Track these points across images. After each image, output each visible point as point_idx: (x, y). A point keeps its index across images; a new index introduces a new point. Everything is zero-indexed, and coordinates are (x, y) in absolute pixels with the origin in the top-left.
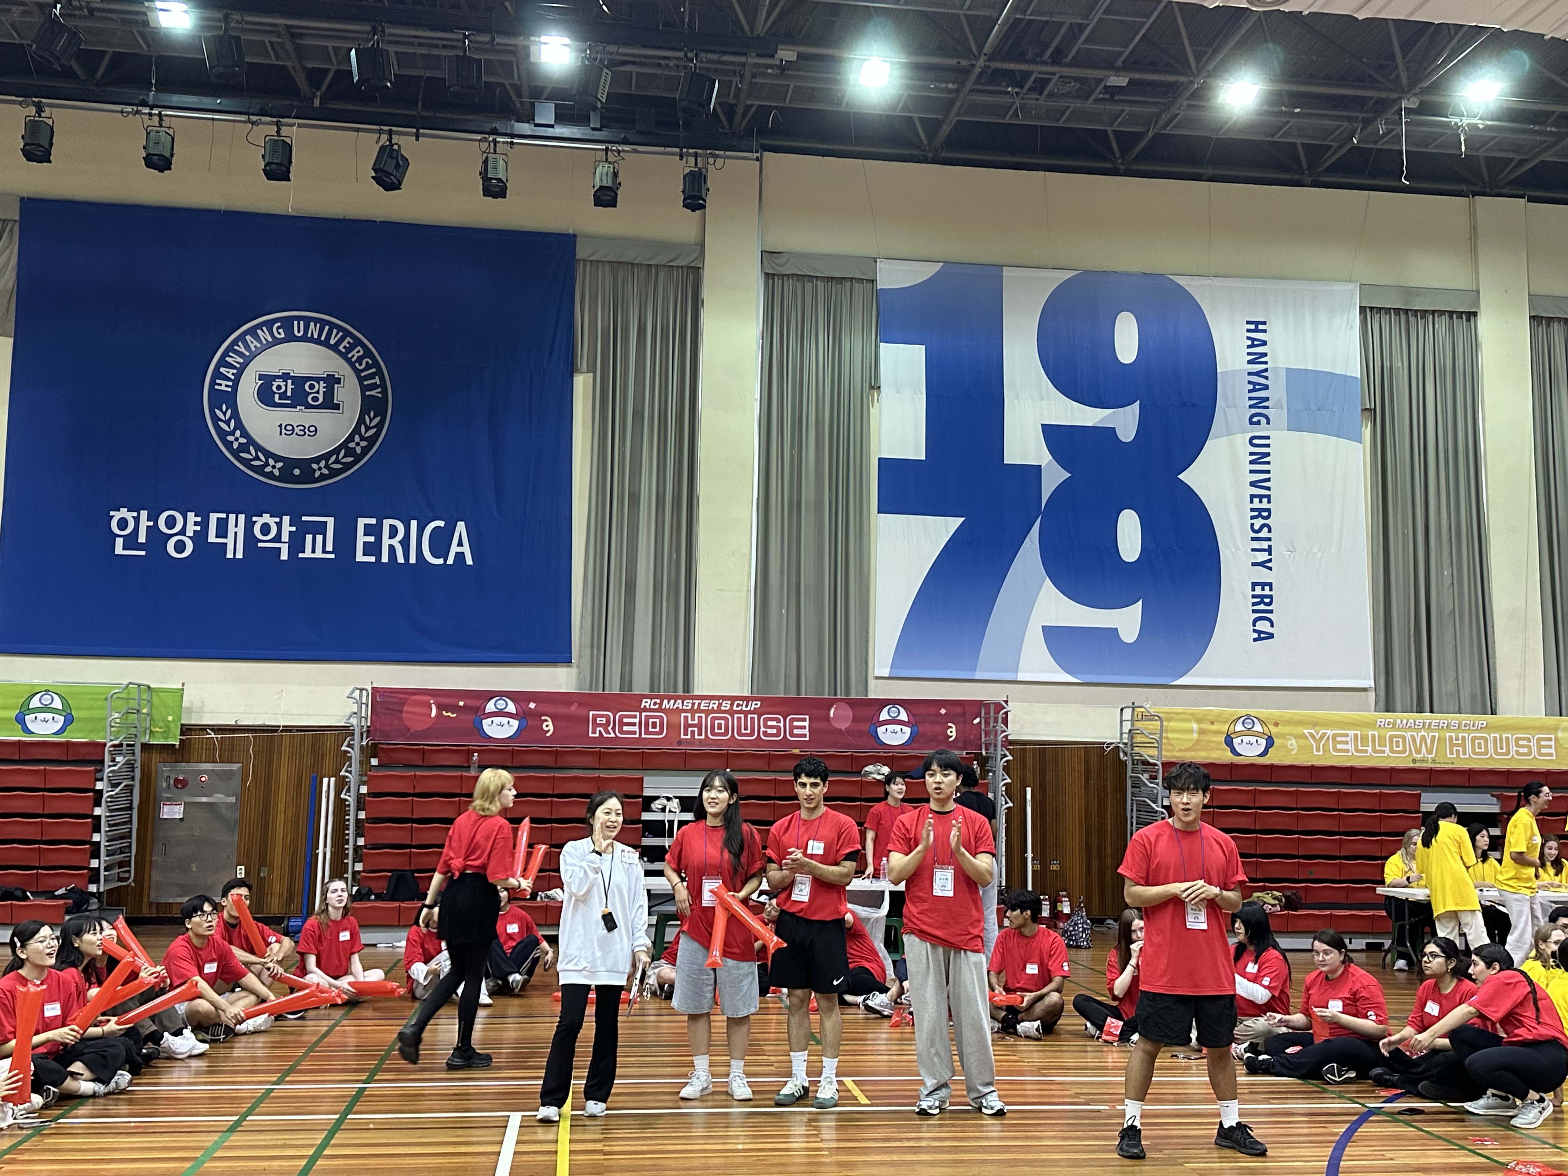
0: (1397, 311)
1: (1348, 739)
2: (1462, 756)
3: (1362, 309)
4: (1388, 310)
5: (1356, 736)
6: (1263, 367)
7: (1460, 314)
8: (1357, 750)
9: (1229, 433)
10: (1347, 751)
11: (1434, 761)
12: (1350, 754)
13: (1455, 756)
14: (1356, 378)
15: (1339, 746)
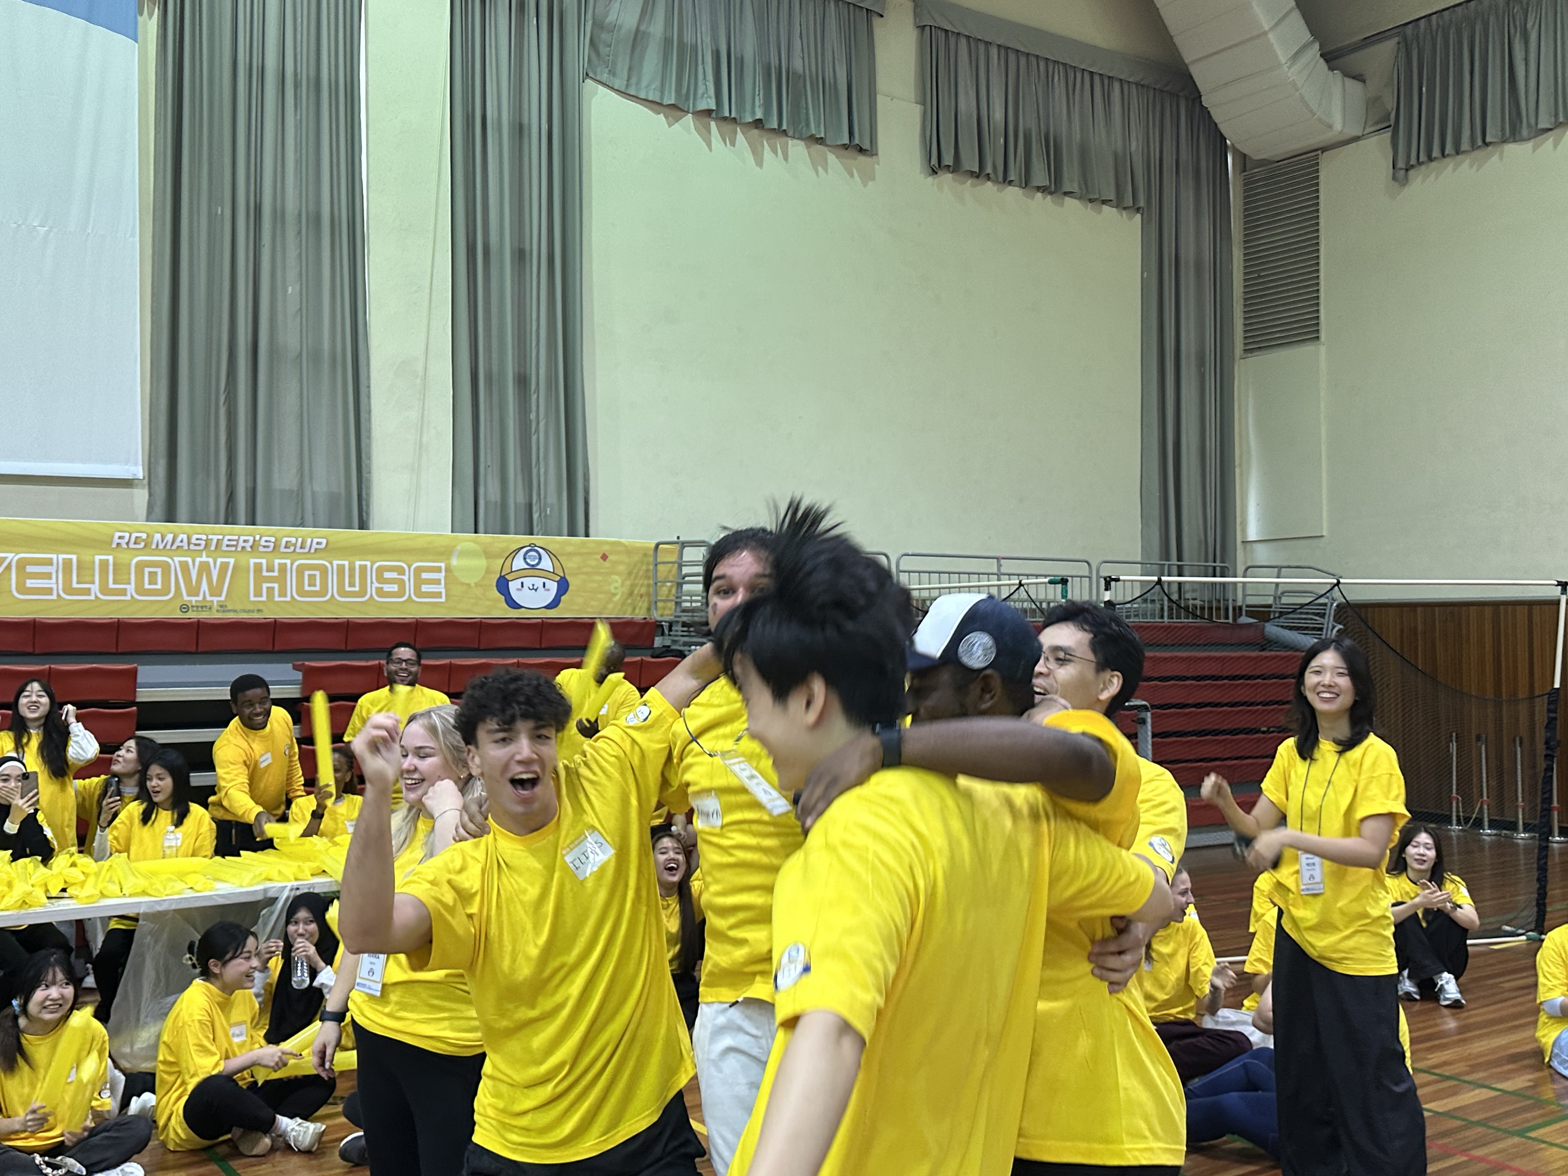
1: (52, 569)
2: (277, 599)
5: (68, 564)
8: (69, 590)
10: (49, 591)
11: (222, 607)
12: (54, 597)
13: (264, 598)
15: (30, 583)
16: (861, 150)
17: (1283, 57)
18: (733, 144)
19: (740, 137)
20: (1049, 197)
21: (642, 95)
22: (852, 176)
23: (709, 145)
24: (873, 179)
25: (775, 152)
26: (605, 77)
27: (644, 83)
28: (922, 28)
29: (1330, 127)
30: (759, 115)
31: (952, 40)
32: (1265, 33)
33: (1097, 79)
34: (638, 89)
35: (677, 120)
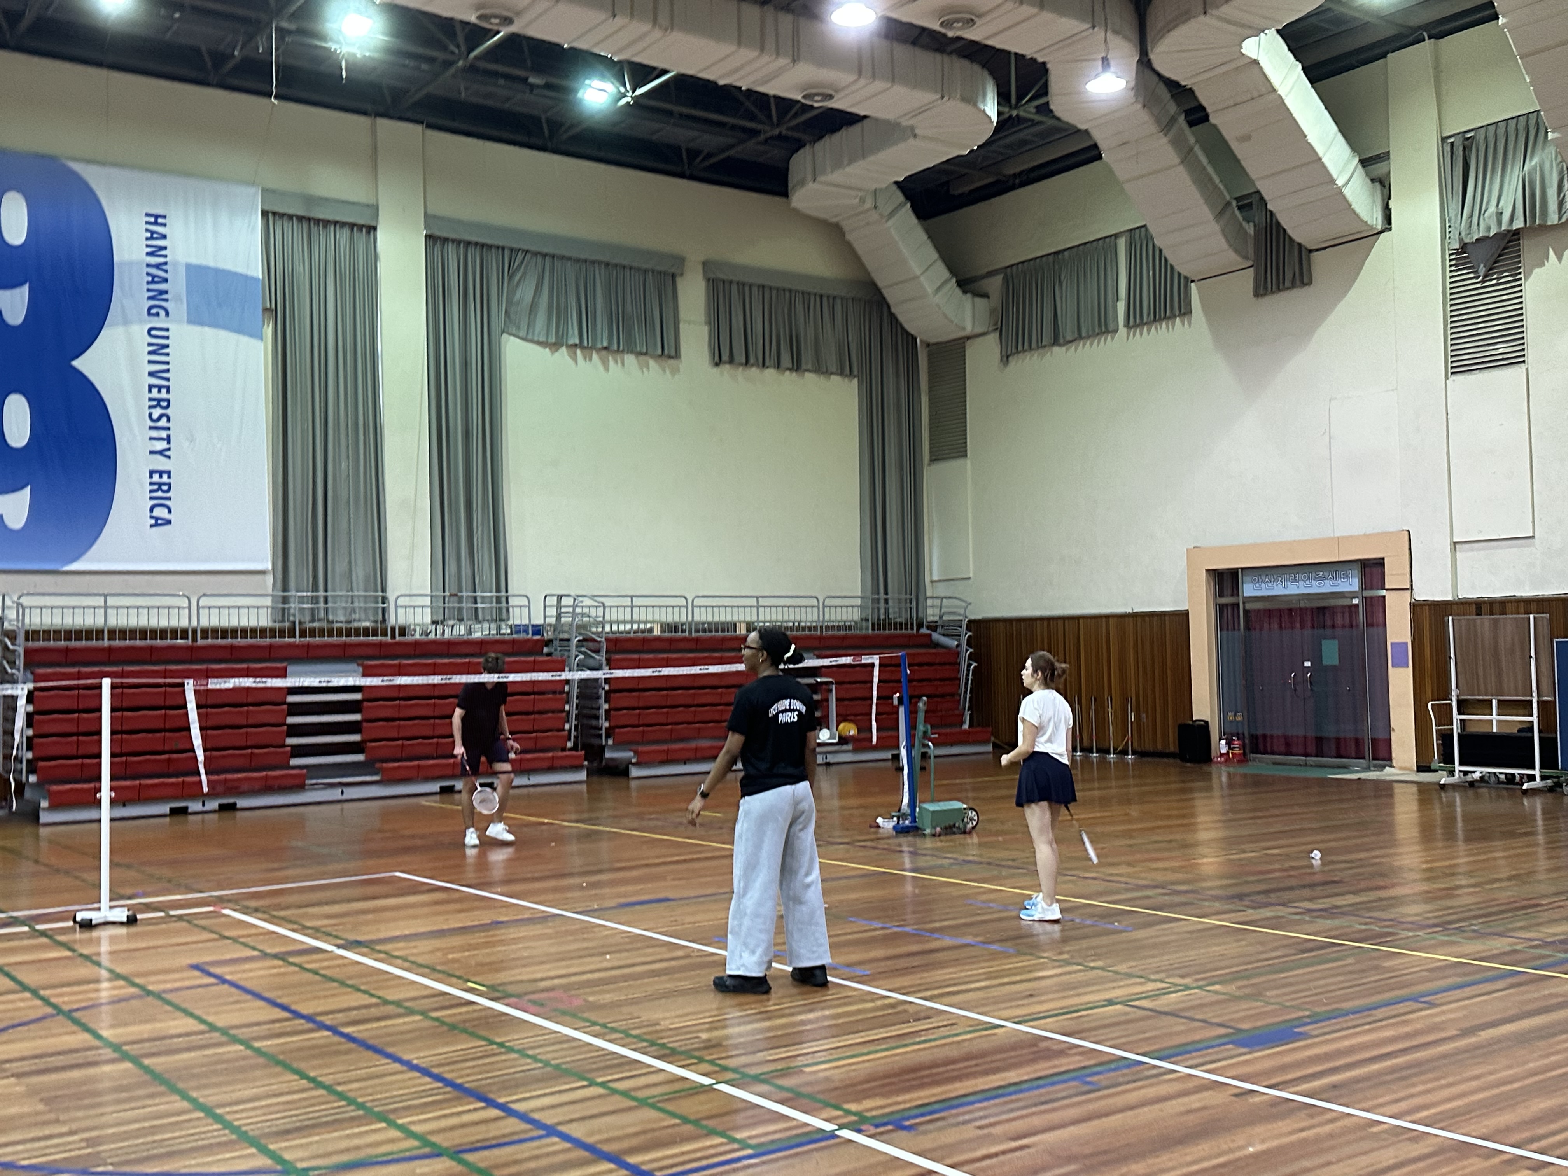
0: (300, 219)
3: (265, 214)
4: (290, 217)
6: (162, 260)
7: (361, 227)
9: (126, 322)
14: (257, 279)
16: (670, 357)
17: (930, 290)
18: (591, 360)
19: (595, 356)
20: (794, 374)
21: (536, 339)
22: (664, 371)
23: (576, 362)
24: (678, 370)
25: (616, 362)
26: (514, 331)
27: (537, 332)
28: (708, 280)
29: (964, 329)
30: (605, 344)
31: (727, 285)
32: (918, 277)
33: (825, 300)
34: (533, 334)
35: (557, 350)
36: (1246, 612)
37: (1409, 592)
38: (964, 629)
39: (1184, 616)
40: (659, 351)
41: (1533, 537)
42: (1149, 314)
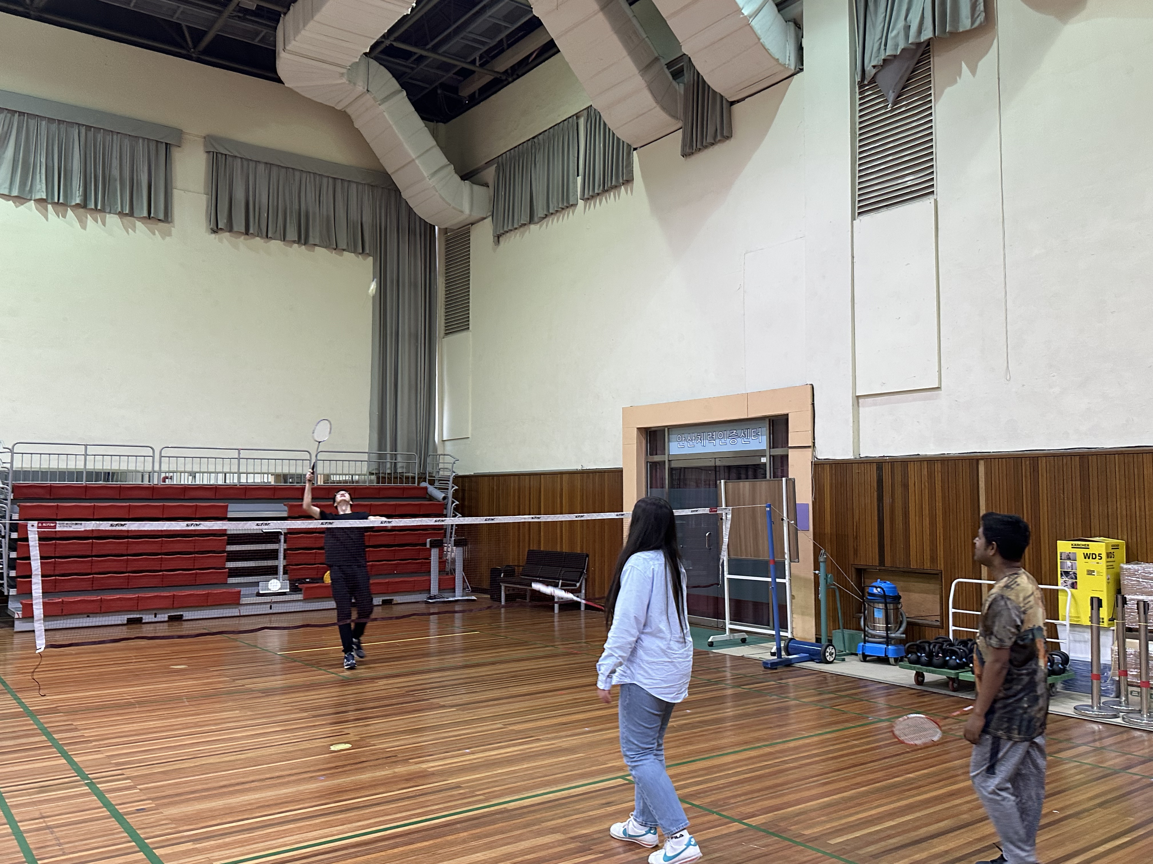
16: (160, 221)
18: (64, 217)
19: (69, 213)
20: (301, 247)
22: (154, 234)
23: (46, 217)
24: (170, 235)
25: (96, 221)
28: (210, 153)
29: (462, 212)
30: (78, 201)
31: (229, 159)
35: (22, 204)
36: (671, 470)
37: (810, 450)
38: (451, 483)
39: (618, 473)
40: (145, 214)
41: (938, 388)
42: (599, 186)
